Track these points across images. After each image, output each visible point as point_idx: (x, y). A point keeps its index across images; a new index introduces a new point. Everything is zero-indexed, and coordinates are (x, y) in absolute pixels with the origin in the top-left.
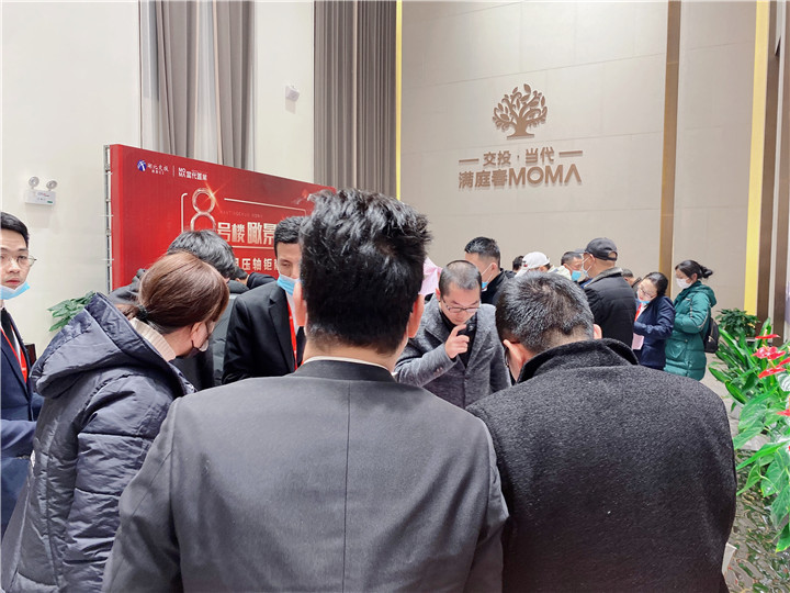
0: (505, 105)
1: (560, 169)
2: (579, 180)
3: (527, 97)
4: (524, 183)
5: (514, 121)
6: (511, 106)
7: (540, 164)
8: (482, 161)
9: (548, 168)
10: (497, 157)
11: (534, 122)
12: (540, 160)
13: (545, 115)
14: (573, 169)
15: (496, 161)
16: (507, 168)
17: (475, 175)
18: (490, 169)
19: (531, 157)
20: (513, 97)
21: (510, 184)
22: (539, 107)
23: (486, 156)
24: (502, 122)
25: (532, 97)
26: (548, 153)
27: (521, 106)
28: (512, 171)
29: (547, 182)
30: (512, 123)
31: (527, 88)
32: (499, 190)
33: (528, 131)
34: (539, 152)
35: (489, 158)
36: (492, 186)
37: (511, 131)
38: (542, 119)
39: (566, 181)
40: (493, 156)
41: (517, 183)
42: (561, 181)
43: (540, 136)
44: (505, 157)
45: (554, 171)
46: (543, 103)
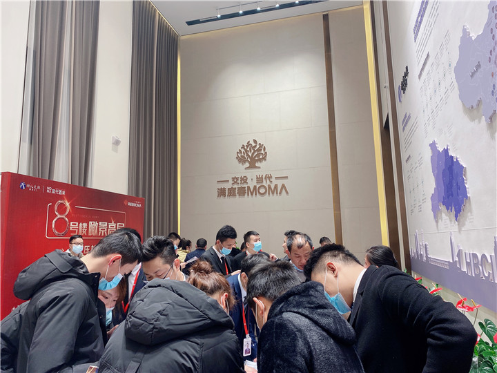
0: (243, 150)
1: (276, 186)
2: (287, 193)
3: (255, 146)
4: (256, 194)
5: (249, 159)
6: (246, 151)
7: (264, 184)
8: (231, 182)
9: (269, 186)
10: (240, 179)
11: (260, 160)
12: (264, 181)
13: (266, 156)
14: (283, 186)
16: (245, 186)
17: (227, 190)
18: (236, 186)
19: (260, 180)
20: (247, 146)
21: (248, 195)
22: (262, 152)
23: (233, 179)
24: (241, 160)
25: (258, 146)
26: (269, 177)
27: (252, 151)
28: (249, 188)
29: (269, 194)
30: (247, 160)
31: (255, 141)
32: (242, 199)
33: (257, 165)
34: (264, 177)
35: (235, 180)
36: (237, 196)
37: (247, 165)
38: (264, 159)
39: (280, 193)
40: (237, 179)
41: (252, 194)
42: (277, 193)
43: (264, 168)
44: (244, 180)
45: (273, 188)
46: (264, 150)
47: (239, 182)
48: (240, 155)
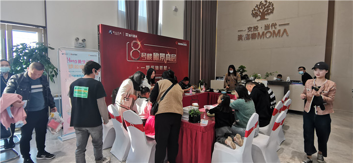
0: (256, 8)
1: (279, 31)
2: (288, 36)
3: (266, 4)
4: (263, 38)
5: (260, 14)
6: (259, 9)
7: (270, 30)
8: (247, 30)
9: (274, 31)
10: (253, 28)
11: (268, 14)
12: (270, 28)
14: (285, 31)
15: (252, 30)
16: (256, 32)
17: (244, 36)
18: (250, 33)
20: (260, 5)
21: (258, 38)
24: (255, 15)
25: (268, 4)
26: (274, 25)
27: (263, 8)
28: (259, 33)
29: (273, 37)
30: (259, 15)
31: (266, 2)
32: (254, 40)
33: (266, 17)
34: (270, 25)
35: (250, 29)
36: (251, 39)
37: (259, 18)
38: (272, 12)
39: (282, 36)
41: (261, 38)
42: (279, 36)
43: (270, 19)
45: (276, 32)
46: (272, 6)
48: (254, 12)
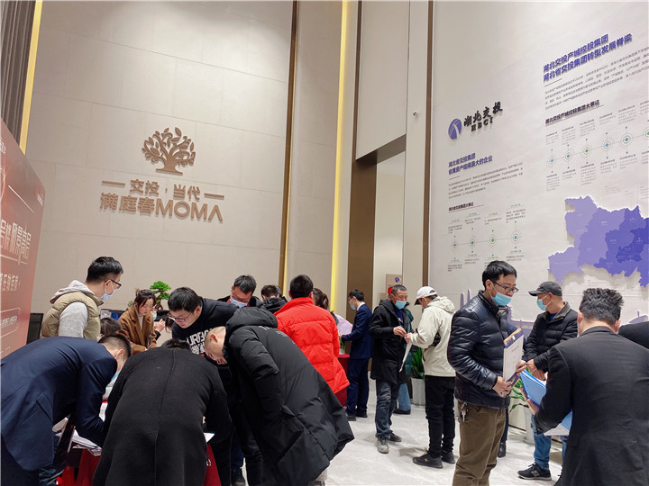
0: (155, 140)
1: (205, 208)
2: (221, 220)
3: (177, 140)
4: (171, 215)
5: (164, 157)
6: (162, 143)
7: (186, 200)
8: (128, 187)
9: (194, 204)
10: (145, 186)
11: (183, 163)
12: (187, 196)
13: (193, 159)
14: (216, 210)
16: (153, 197)
17: (119, 199)
18: (136, 195)
19: (179, 192)
20: (164, 136)
21: (157, 214)
22: (188, 150)
23: (133, 183)
24: (151, 155)
25: (182, 141)
26: (195, 192)
27: (172, 146)
28: (159, 201)
29: (192, 217)
30: (161, 158)
31: (178, 132)
32: (145, 217)
33: (177, 168)
34: (187, 190)
35: (136, 185)
36: (138, 212)
38: (191, 162)
39: (210, 219)
40: (141, 184)
41: (164, 214)
42: (205, 219)
43: (187, 176)
44: (153, 188)
45: (199, 208)
46: (192, 148)
47: (144, 189)
48: (149, 147)
